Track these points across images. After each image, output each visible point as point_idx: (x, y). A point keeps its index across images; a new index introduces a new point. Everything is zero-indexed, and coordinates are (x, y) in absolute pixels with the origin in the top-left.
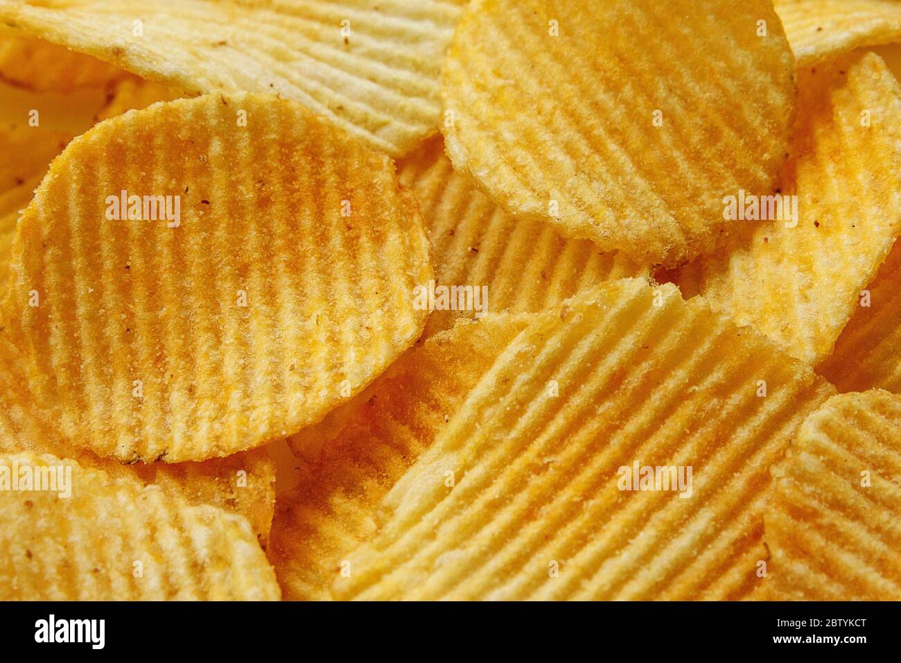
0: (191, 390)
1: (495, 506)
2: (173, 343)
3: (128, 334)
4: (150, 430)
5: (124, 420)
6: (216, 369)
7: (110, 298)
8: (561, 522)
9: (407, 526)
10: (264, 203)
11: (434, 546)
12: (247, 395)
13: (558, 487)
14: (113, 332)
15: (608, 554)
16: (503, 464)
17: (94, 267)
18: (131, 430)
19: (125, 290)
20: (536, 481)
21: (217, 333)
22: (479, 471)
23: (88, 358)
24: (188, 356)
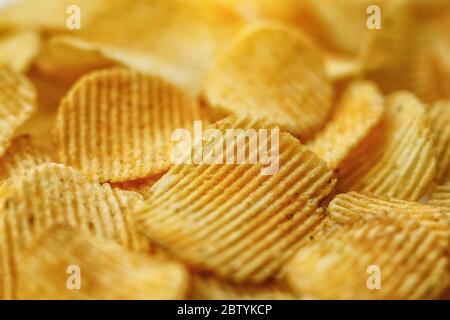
0: (121, 162)
1: (191, 190)
2: (115, 147)
3: (99, 144)
4: (105, 173)
5: (95, 170)
6: (131, 155)
7: (93, 132)
8: (216, 195)
9: (157, 197)
10: (151, 107)
11: (167, 203)
12: (142, 162)
13: (215, 184)
14: (93, 142)
15: (234, 205)
16: (194, 177)
17: (88, 121)
18: (98, 174)
19: (99, 129)
20: (207, 183)
21: (132, 145)
22: (185, 179)
23: (83, 151)
24: (120, 151)
